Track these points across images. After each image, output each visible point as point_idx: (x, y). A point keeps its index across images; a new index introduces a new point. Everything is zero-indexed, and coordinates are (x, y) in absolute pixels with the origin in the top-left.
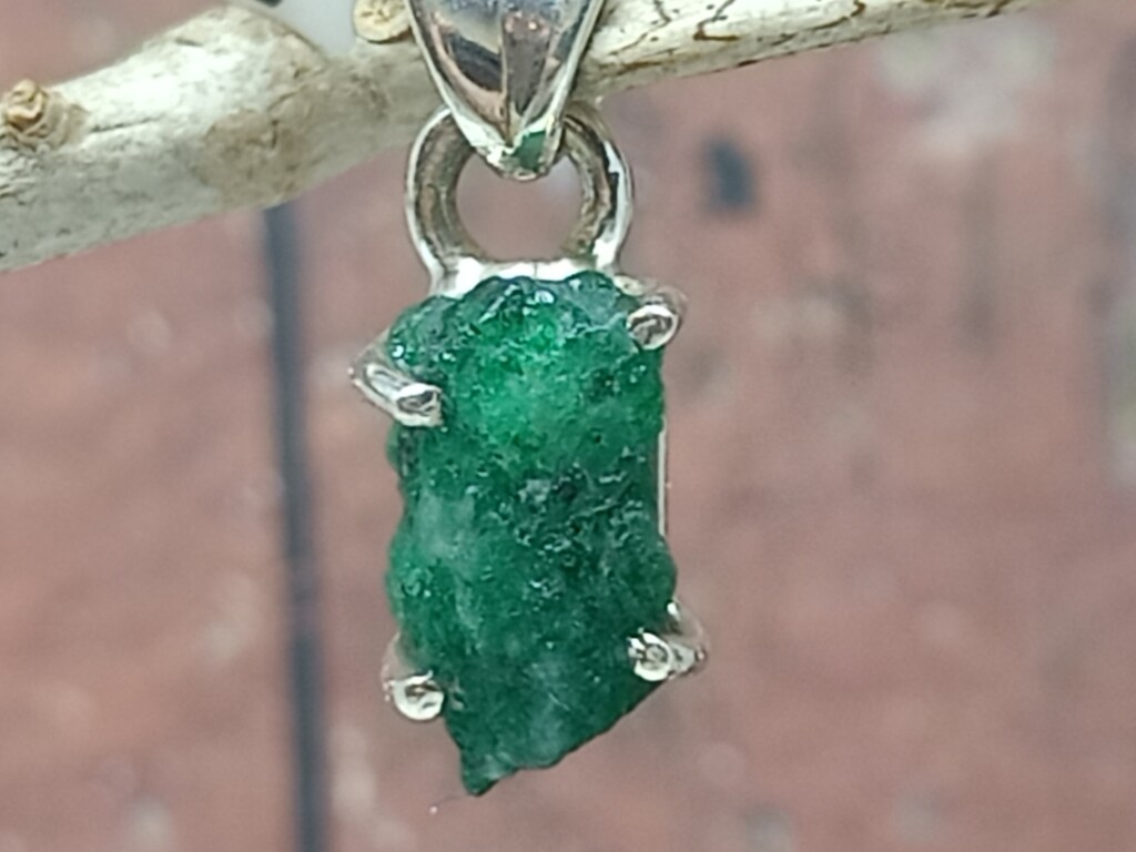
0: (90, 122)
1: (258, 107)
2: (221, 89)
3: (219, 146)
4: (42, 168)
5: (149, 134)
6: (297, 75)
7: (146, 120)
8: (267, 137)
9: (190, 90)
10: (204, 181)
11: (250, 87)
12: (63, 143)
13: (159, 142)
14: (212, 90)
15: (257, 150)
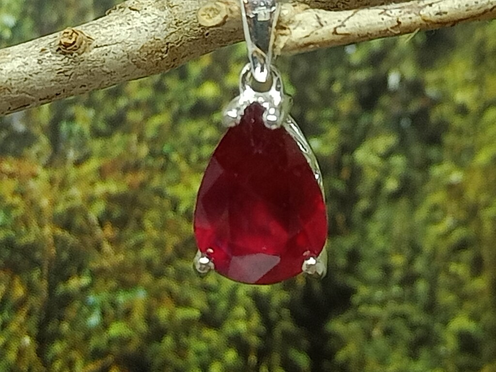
0: (94, 44)
1: (162, 38)
2: (146, 30)
3: (145, 54)
4: (75, 62)
5: (118, 49)
6: (177, 24)
7: (117, 43)
8: (164, 49)
11: (159, 30)
12: (83, 52)
13: (122, 52)
14: (143, 31)
15: (160, 54)
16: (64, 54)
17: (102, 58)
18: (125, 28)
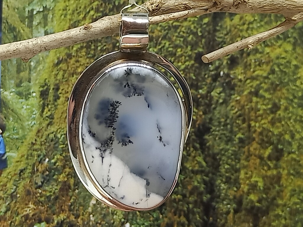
16: (86, 29)
17: (95, 31)
18: (100, 24)
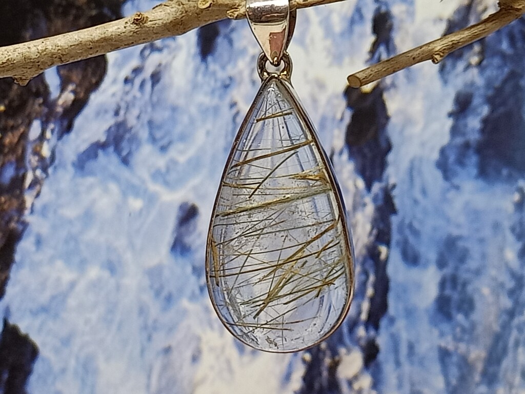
0: (149, 20)
1: (179, 18)
2: (173, 14)
3: (172, 25)
4: (141, 27)
5: (160, 22)
6: (186, 12)
7: (159, 20)
8: (180, 23)
9: (167, 14)
10: (169, 31)
11: (178, 14)
12: (145, 23)
13: (161, 24)
14: (171, 14)
15: (179, 26)
16: (136, 24)
18: (163, 13)
